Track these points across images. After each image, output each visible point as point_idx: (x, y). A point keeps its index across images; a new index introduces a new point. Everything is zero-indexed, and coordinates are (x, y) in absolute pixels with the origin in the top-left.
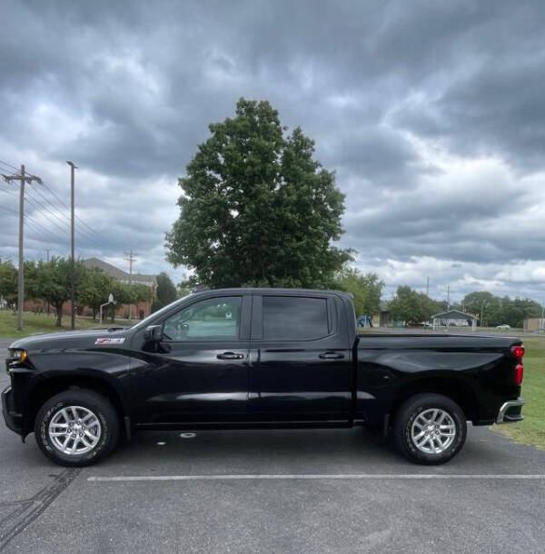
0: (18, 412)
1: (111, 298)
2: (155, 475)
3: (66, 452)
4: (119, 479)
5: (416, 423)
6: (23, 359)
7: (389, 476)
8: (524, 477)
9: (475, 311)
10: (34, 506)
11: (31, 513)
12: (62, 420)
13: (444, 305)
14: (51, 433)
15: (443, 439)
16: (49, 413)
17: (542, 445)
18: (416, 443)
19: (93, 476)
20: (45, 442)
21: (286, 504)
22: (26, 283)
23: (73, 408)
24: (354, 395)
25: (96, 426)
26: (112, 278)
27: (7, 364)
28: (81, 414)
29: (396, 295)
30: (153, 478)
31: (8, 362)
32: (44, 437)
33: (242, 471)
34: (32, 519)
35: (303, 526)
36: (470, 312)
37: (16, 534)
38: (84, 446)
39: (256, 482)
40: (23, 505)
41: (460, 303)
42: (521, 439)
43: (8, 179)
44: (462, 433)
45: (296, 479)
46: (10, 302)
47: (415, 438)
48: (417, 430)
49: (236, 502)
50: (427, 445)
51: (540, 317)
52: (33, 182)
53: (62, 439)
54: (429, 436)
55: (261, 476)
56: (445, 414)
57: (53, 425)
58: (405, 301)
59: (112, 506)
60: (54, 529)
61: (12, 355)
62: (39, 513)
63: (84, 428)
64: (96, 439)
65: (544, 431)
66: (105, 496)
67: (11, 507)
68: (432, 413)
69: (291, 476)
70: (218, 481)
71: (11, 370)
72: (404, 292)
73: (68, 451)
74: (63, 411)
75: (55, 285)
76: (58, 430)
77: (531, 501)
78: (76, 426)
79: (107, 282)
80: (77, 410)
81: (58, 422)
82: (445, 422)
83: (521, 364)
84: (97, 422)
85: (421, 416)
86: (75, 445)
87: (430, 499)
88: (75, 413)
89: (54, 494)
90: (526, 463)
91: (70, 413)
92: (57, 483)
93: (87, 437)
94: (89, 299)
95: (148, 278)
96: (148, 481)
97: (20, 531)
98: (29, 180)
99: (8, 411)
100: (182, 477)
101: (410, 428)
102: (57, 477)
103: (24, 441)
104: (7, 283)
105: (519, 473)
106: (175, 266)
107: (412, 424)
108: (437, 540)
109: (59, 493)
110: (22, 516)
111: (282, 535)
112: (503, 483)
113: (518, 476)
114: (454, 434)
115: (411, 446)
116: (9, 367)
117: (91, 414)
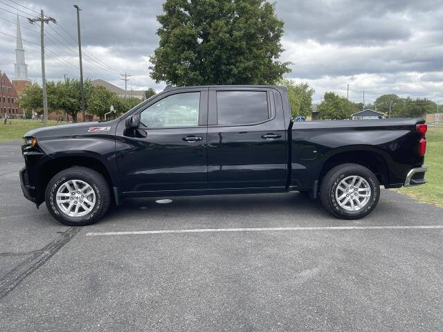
0: (32, 185)
1: (112, 108)
2: (138, 230)
3: (70, 215)
4: (110, 233)
5: (339, 187)
6: (34, 144)
7: (319, 228)
8: (427, 227)
9: (385, 110)
10: (43, 255)
11: (41, 260)
12: (66, 191)
13: (360, 106)
14: (58, 201)
15: (361, 199)
16: (56, 185)
17: (441, 204)
18: (339, 203)
19: (91, 232)
20: (54, 208)
21: (237, 250)
22: (48, 98)
23: (74, 181)
24: (290, 166)
25: (92, 194)
26: (112, 94)
27: (23, 149)
28: (81, 186)
29: (323, 100)
30: (136, 233)
31: (23, 147)
32: (52, 203)
33: (204, 226)
34: (40, 265)
35: (250, 266)
36: (380, 111)
37: (27, 275)
38: (84, 210)
39: (214, 234)
40: (35, 254)
41: (372, 104)
42: (424, 200)
43: (31, 21)
44: (376, 194)
45: (246, 231)
46: (39, 113)
47: (338, 199)
48: (340, 193)
49: (198, 249)
50: (348, 204)
51: (435, 112)
52: (50, 22)
53: (67, 205)
54: (350, 197)
55: (218, 230)
56: (362, 179)
57: (59, 194)
58: (331, 104)
59: (103, 253)
60: (57, 272)
61: (26, 142)
62: (47, 260)
63: (83, 196)
64: (92, 205)
65: (442, 193)
66: (98, 246)
67: (26, 256)
68: (352, 179)
69: (241, 229)
70: (185, 234)
71: (25, 153)
72: (329, 97)
73: (72, 214)
74: (66, 184)
75: (70, 99)
76: (63, 198)
77: (433, 245)
78: (77, 195)
79: (108, 96)
80: (77, 183)
81: (63, 192)
82: (362, 186)
83: (425, 139)
84: (93, 192)
85: (343, 181)
86: (77, 209)
87: (351, 244)
88: (75, 185)
89: (59, 246)
90: (428, 216)
91: (71, 185)
92: (63, 238)
93: (85, 203)
94: (95, 109)
95: (139, 93)
96: (132, 235)
97: (30, 273)
98: (47, 21)
99: (25, 184)
100: (157, 232)
101: (334, 191)
102: (62, 233)
103: (38, 208)
104: (35, 99)
105: (423, 225)
106: (157, 82)
107: (336, 187)
108: (358, 275)
109: (63, 244)
110: (34, 262)
111: (233, 273)
112: (410, 232)
113: (422, 227)
114: (370, 195)
115: (335, 205)
116: (23, 151)
117: (88, 185)
